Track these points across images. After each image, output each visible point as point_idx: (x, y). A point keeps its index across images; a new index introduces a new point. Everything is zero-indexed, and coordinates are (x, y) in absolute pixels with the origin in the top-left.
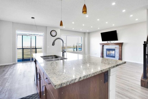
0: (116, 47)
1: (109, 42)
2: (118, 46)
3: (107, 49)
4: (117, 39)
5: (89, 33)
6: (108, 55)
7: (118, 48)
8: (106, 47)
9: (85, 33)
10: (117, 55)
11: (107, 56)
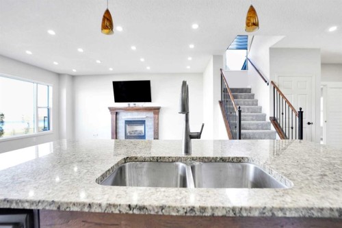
0: (148, 115)
1: (132, 104)
2: (151, 114)
3: (126, 121)
4: (149, 99)
5: (73, 77)
6: (129, 134)
7: (151, 118)
8: (124, 117)
9: (59, 75)
10: (150, 134)
11: (127, 137)
